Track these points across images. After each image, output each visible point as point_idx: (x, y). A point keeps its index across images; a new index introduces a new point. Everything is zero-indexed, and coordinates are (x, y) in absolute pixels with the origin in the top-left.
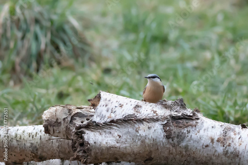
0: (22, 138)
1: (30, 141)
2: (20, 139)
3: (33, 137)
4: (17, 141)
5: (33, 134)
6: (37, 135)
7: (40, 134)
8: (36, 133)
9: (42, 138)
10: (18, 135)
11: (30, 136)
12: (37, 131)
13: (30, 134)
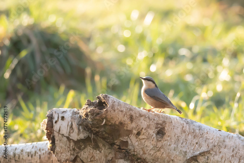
0: (21, 158)
1: (29, 160)
2: (19, 158)
3: (32, 157)
4: (16, 161)
5: (32, 153)
6: (36, 154)
7: (39, 153)
8: (35, 152)
9: (42, 157)
10: (16, 155)
11: (28, 156)
12: (36, 150)
13: (28, 152)
